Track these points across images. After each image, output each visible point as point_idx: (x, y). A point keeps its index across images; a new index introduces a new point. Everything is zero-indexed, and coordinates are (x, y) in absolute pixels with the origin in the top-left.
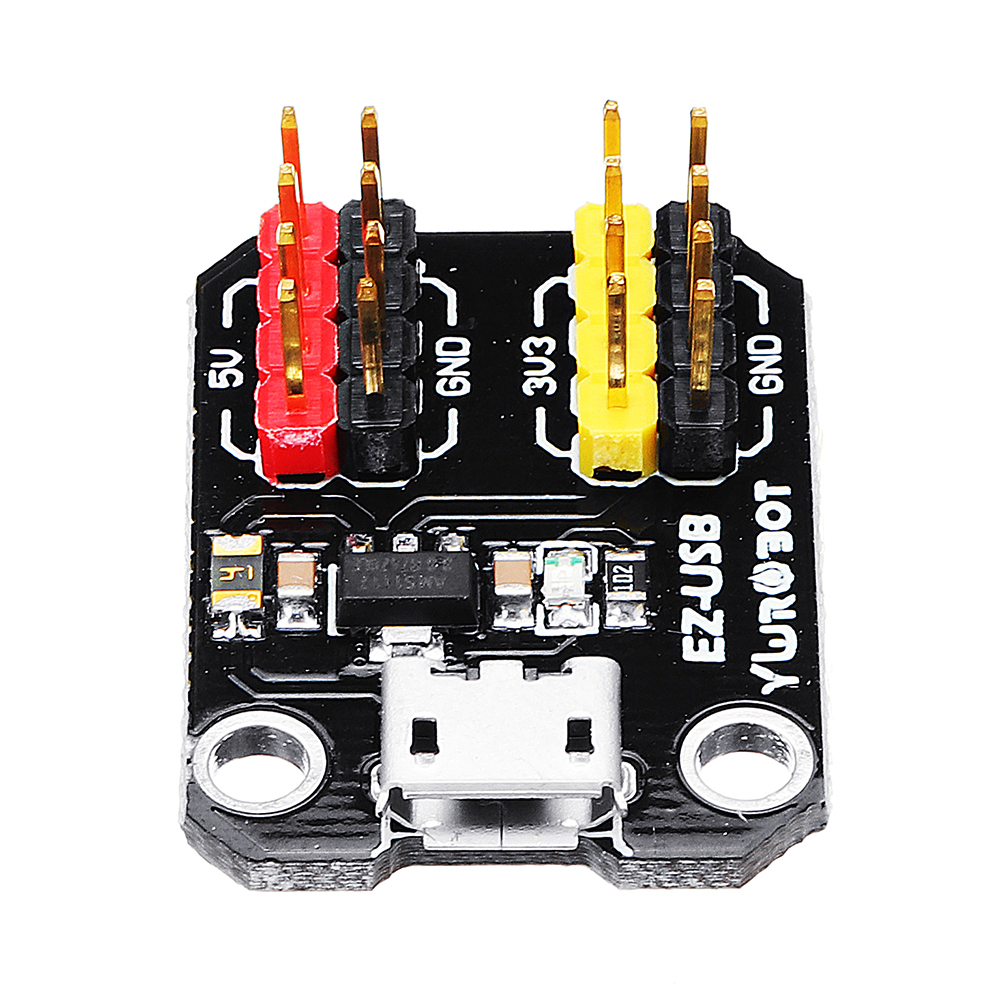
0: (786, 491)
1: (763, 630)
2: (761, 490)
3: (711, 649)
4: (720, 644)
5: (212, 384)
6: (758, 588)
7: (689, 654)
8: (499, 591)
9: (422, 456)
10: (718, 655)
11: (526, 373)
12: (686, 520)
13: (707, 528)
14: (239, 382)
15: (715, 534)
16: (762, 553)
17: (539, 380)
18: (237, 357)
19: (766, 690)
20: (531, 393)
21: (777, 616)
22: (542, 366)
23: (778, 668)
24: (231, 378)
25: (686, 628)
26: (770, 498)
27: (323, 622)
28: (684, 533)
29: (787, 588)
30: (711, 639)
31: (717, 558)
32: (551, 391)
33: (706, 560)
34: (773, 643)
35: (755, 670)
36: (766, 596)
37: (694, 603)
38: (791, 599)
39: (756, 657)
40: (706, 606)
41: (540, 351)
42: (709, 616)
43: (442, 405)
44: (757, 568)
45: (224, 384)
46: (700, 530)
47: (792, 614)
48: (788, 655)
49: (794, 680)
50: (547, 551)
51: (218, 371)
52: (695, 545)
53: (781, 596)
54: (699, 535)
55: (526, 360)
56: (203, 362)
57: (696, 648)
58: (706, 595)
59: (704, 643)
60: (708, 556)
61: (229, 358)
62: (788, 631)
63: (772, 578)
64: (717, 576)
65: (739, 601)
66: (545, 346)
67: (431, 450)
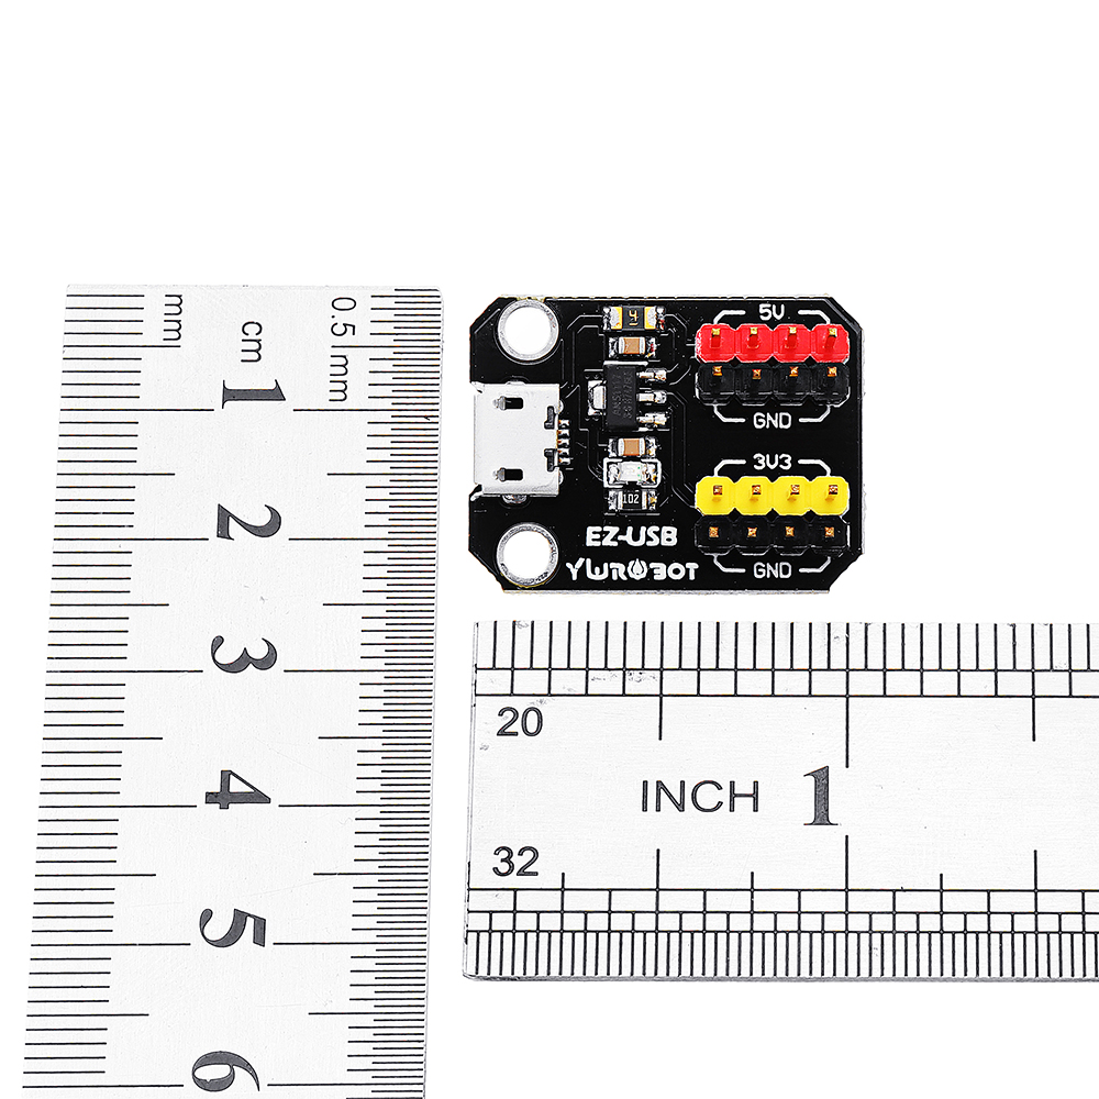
0: (692, 577)
1: (606, 565)
2: (693, 566)
3: (593, 540)
4: (598, 544)
5: (762, 306)
6: (631, 563)
7: (590, 530)
8: (621, 440)
9: (715, 406)
10: (589, 543)
11: (768, 456)
12: (674, 530)
13: (669, 540)
14: (763, 318)
15: (664, 543)
16: (652, 565)
17: (763, 461)
18: (779, 317)
19: (569, 565)
20: (755, 457)
21: (614, 572)
22: (772, 462)
23: (582, 571)
24: (766, 314)
25: (606, 529)
26: (687, 570)
27: (612, 359)
28: (665, 529)
29: (631, 575)
30: (601, 539)
31: (649, 544)
32: (756, 467)
33: (648, 538)
34: (597, 569)
35: (581, 560)
36: (627, 566)
37: (623, 532)
38: (624, 578)
39: (589, 561)
40: (620, 538)
41: (782, 462)
42: (614, 539)
43: (748, 414)
44: (644, 563)
45: (762, 311)
46: (669, 536)
47: (615, 578)
48: (590, 575)
49: (575, 578)
50: (656, 464)
51: (771, 309)
52: (658, 534)
53: (626, 573)
54: (664, 536)
55: (777, 456)
56: (776, 303)
57: (594, 533)
58: (628, 538)
59: (598, 536)
60: (652, 540)
61: (778, 313)
62: (605, 575)
63: (638, 570)
64: (640, 543)
65: (624, 554)
66: (786, 465)
67: (718, 410)
